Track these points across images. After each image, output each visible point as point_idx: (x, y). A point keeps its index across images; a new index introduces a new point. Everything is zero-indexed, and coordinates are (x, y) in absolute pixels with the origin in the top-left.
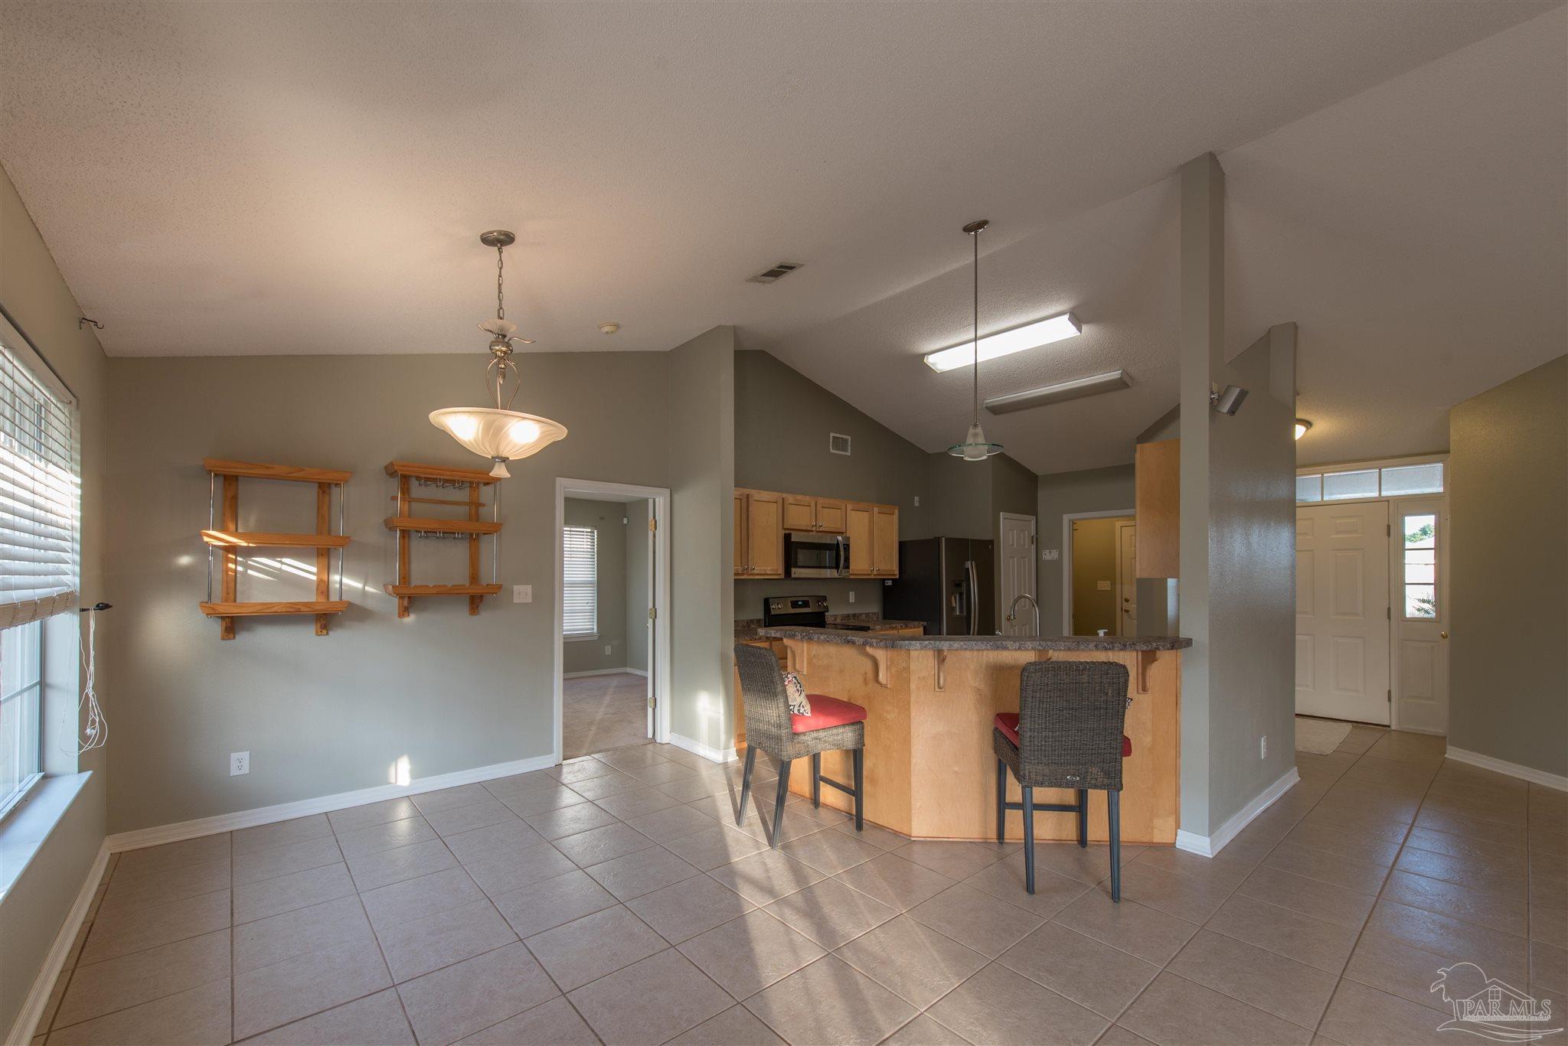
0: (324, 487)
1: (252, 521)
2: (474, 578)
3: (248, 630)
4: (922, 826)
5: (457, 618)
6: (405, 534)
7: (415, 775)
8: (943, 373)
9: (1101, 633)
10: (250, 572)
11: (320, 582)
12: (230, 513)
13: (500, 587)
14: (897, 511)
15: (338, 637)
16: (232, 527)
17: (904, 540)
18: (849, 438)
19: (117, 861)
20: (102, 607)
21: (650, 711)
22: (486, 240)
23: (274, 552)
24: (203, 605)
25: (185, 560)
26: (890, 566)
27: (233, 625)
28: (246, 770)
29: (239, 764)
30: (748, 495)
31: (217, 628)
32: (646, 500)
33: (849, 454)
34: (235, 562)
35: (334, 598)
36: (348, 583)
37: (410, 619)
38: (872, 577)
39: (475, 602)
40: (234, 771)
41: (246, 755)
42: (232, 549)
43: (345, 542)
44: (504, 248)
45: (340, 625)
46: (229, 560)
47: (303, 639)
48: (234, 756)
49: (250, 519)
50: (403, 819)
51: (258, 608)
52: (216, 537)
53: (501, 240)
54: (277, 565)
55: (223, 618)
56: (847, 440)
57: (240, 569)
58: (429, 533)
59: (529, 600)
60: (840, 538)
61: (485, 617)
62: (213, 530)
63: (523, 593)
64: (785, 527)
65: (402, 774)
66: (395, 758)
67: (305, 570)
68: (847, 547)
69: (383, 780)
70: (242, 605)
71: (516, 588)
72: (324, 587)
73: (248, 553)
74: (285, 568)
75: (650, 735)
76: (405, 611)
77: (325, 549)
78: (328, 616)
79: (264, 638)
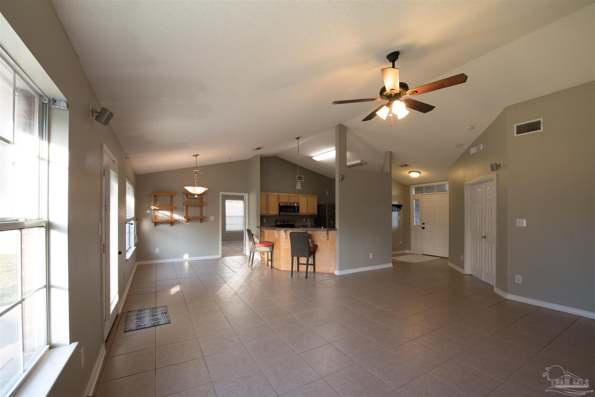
0: (172, 197)
2: (201, 215)
3: (159, 225)
4: (282, 268)
5: (198, 224)
6: (187, 206)
7: (189, 256)
8: (319, 161)
9: (322, 227)
10: (159, 214)
11: (171, 216)
12: (155, 203)
13: (206, 217)
14: (316, 196)
15: (174, 227)
16: (156, 205)
17: (319, 204)
18: (303, 176)
19: (138, 266)
20: (137, 220)
21: (244, 247)
22: (194, 156)
23: (162, 210)
24: (151, 220)
25: (148, 212)
26: (315, 211)
27: (156, 224)
28: (158, 252)
29: (157, 251)
30: (268, 194)
31: (153, 224)
32: (243, 196)
33: (303, 181)
34: (156, 212)
35: (173, 219)
36: (176, 216)
37: (188, 223)
38: (308, 215)
39: (202, 220)
40: (156, 252)
41: (158, 249)
42: (155, 209)
43: (175, 208)
45: (175, 224)
46: (155, 211)
47: (168, 227)
48: (156, 249)
49: (158, 204)
50: (187, 264)
51: (160, 221)
52: (153, 207)
53: (196, 156)
54: (163, 213)
55: (154, 222)
56: (302, 177)
57: (157, 215)
58: (191, 206)
59: (213, 220)
60: (296, 205)
61: (204, 223)
63: (212, 218)
64: (279, 202)
65: (186, 257)
66: (185, 253)
67: (168, 213)
68: (298, 207)
69: (182, 257)
70: (158, 220)
71: (210, 217)
72: (171, 217)
73: (158, 210)
74: (165, 213)
75: (244, 254)
76: (187, 221)
77: (172, 209)
78: (172, 222)
79: (161, 227)
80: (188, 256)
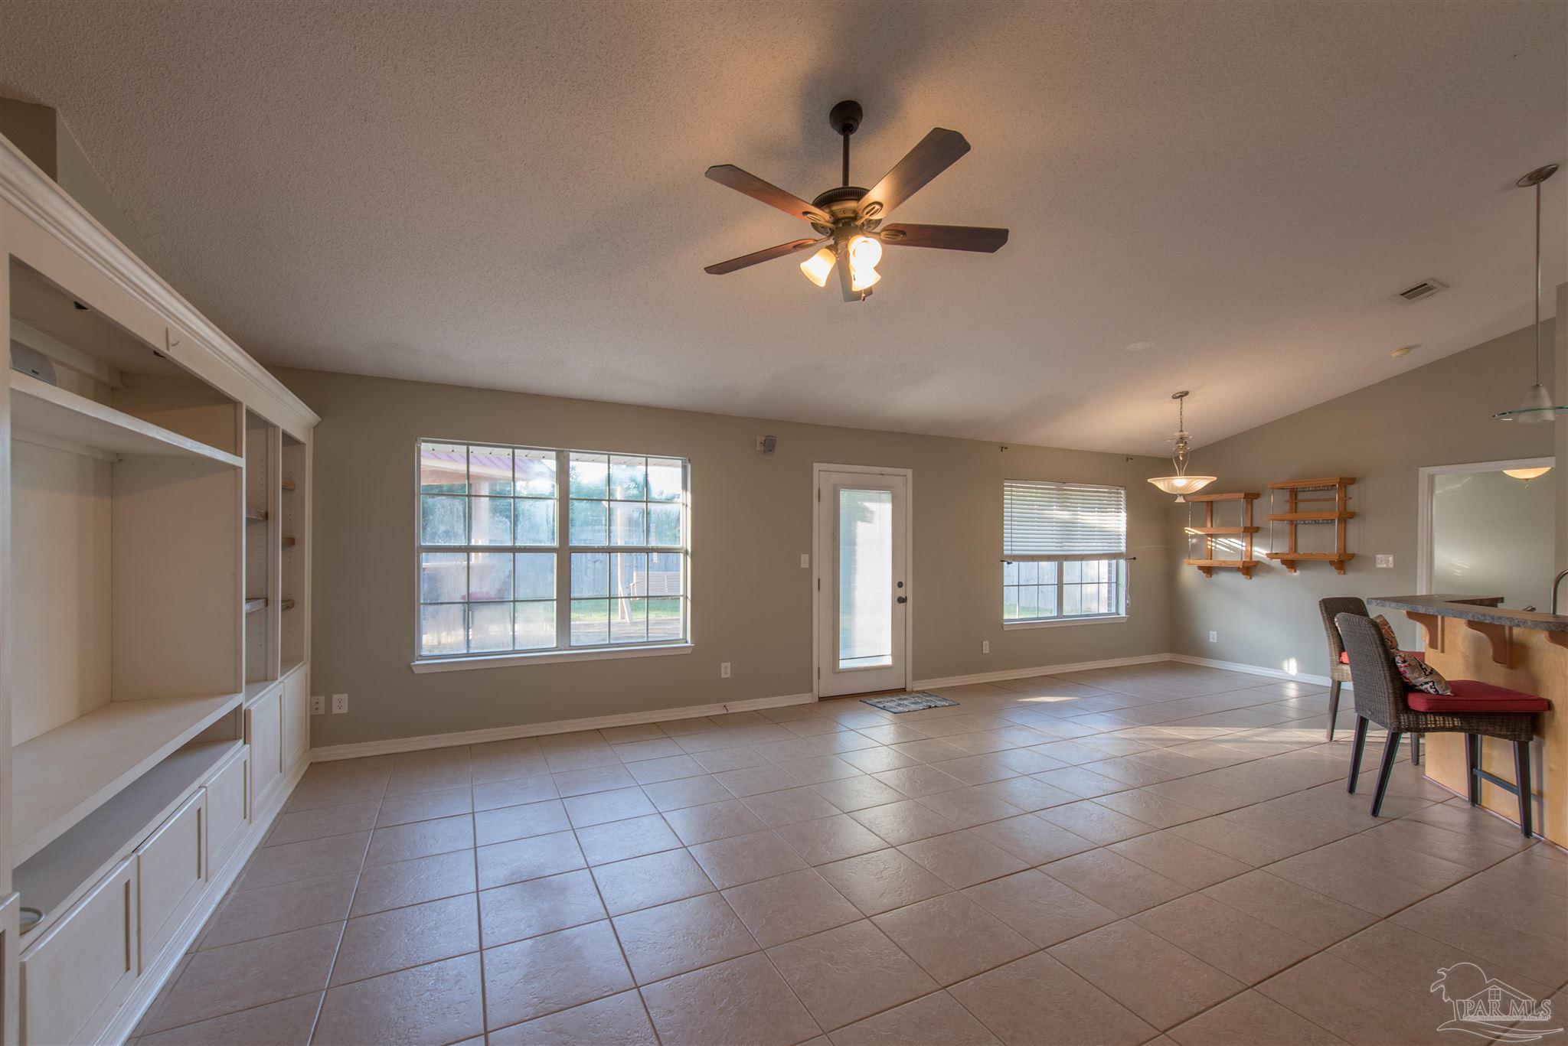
0: (1249, 501)
1: (1218, 521)
2: (1342, 548)
3: (1217, 573)
5: (1329, 575)
6: (1292, 523)
7: (1301, 670)
10: (1218, 546)
11: (1248, 550)
12: (1192, 522)
13: (1356, 556)
15: (1256, 581)
16: (1210, 524)
20: (1133, 559)
22: (1174, 397)
23: (1227, 536)
24: (1198, 563)
27: (1208, 570)
28: (1215, 641)
29: (1213, 637)
31: (1203, 573)
34: (1212, 541)
35: (1253, 559)
36: (1260, 552)
37: (1296, 574)
39: (1339, 564)
40: (1211, 640)
41: (1215, 633)
42: (1210, 535)
43: (1261, 529)
44: (1183, 399)
45: (1257, 575)
46: (1209, 540)
47: (1239, 579)
48: (1211, 633)
49: (1217, 521)
50: (1292, 691)
51: (1221, 564)
52: (1194, 531)
53: (1182, 395)
54: (1229, 542)
55: (1206, 568)
57: (1213, 548)
58: (1305, 522)
59: (1391, 566)
61: (1351, 576)
62: (1191, 527)
63: (1385, 561)
65: (1291, 667)
66: (1288, 658)
67: (1238, 544)
69: (1281, 668)
70: (1214, 562)
71: (1378, 556)
72: (1249, 553)
73: (1217, 537)
74: (1232, 544)
76: (1292, 568)
77: (1251, 532)
78: (1250, 569)
79: (1223, 578)
80: (1297, 668)
